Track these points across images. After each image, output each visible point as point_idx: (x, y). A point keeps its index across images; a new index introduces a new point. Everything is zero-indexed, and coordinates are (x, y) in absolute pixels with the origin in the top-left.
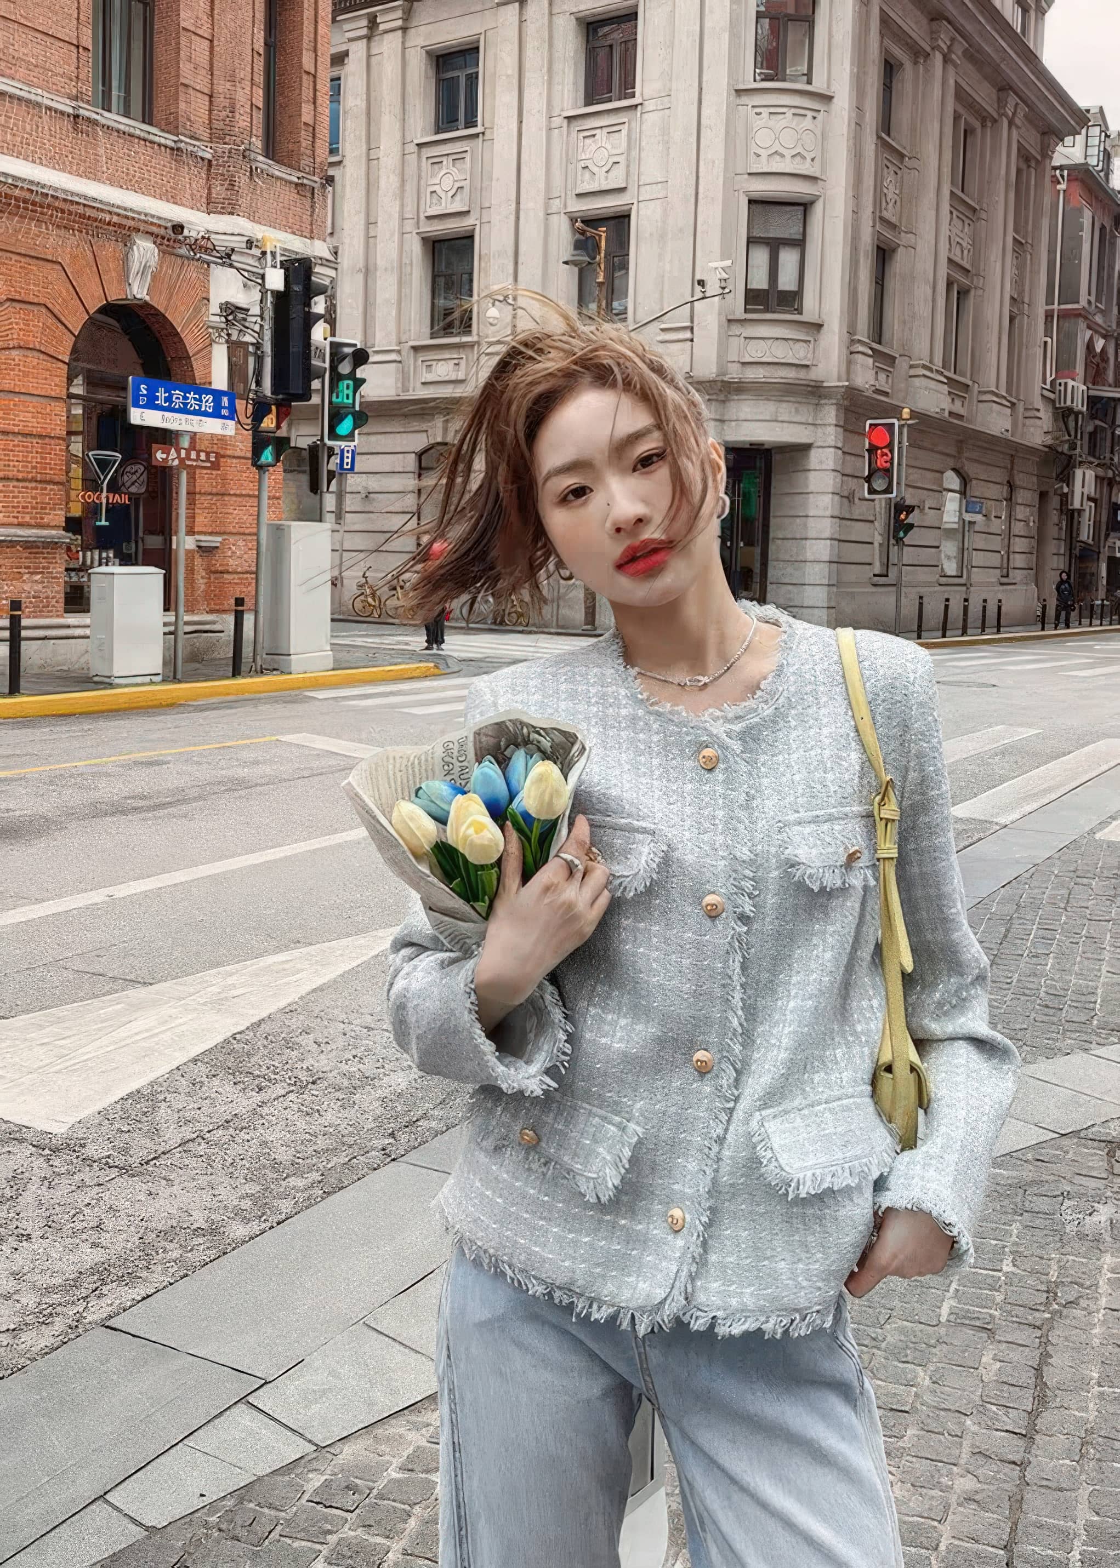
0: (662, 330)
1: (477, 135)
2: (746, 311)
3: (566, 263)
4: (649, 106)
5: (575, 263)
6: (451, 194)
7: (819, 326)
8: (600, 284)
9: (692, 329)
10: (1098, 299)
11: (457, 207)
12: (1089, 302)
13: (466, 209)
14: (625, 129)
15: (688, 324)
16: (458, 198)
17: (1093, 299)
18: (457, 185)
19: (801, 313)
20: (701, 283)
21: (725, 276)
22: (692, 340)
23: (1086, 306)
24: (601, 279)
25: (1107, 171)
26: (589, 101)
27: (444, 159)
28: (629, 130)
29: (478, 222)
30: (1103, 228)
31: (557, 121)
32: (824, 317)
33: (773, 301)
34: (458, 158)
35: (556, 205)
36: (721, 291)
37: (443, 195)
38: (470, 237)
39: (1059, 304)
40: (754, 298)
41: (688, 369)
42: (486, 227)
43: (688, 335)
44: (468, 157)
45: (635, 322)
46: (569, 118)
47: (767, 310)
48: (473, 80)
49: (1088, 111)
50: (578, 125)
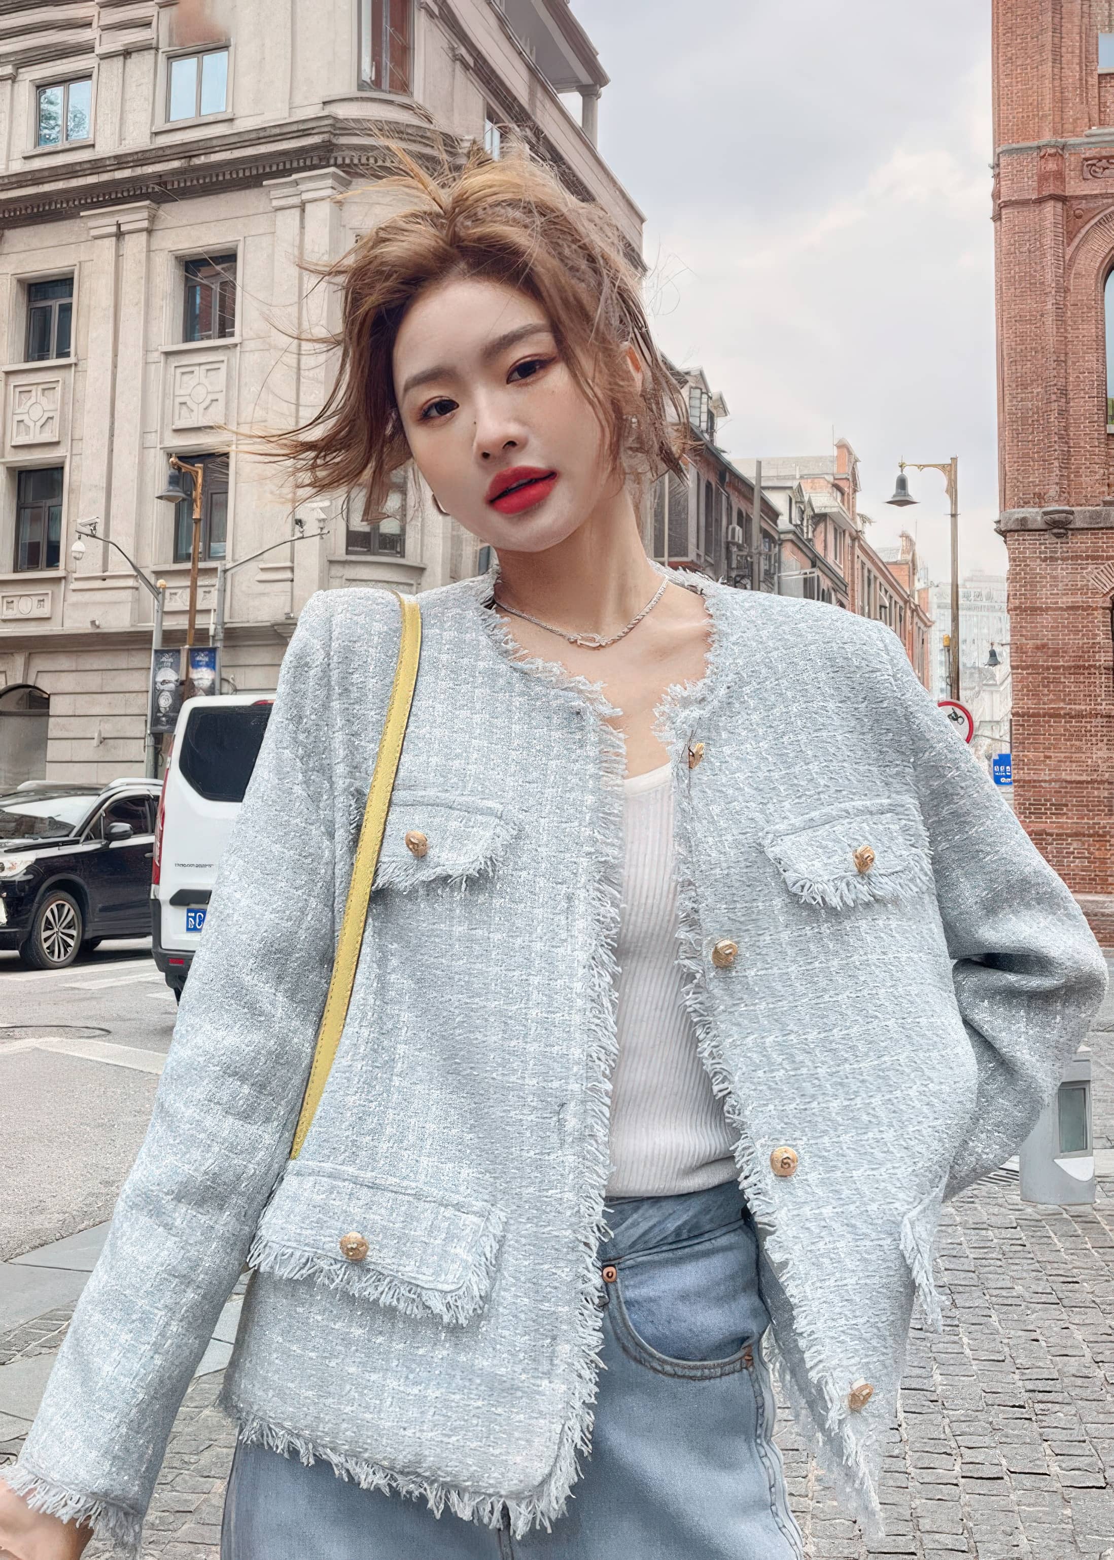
0: (262, 569)
1: (70, 366)
2: (348, 552)
3: (160, 498)
4: (250, 345)
5: (168, 498)
6: (39, 424)
7: (421, 570)
8: (197, 521)
9: (292, 569)
10: (707, 552)
11: (47, 436)
12: (698, 555)
13: (55, 439)
14: (223, 367)
15: (288, 564)
16: (47, 427)
17: (702, 553)
18: (47, 415)
19: (403, 556)
20: (299, 522)
21: (323, 516)
22: (292, 581)
23: (695, 559)
24: (196, 515)
25: (711, 430)
26: (188, 336)
27: (33, 388)
28: (228, 367)
29: (68, 455)
30: (709, 486)
31: (155, 356)
32: (426, 561)
33: (375, 543)
34: (48, 388)
35: (153, 439)
36: (319, 531)
37: (31, 424)
38: (60, 469)
39: (670, 556)
40: (355, 540)
41: (287, 610)
42: (76, 459)
43: (287, 575)
44: (59, 388)
45: (234, 560)
46: (168, 354)
47: (370, 552)
48: (66, 310)
49: (687, 373)
50: (175, 361)
